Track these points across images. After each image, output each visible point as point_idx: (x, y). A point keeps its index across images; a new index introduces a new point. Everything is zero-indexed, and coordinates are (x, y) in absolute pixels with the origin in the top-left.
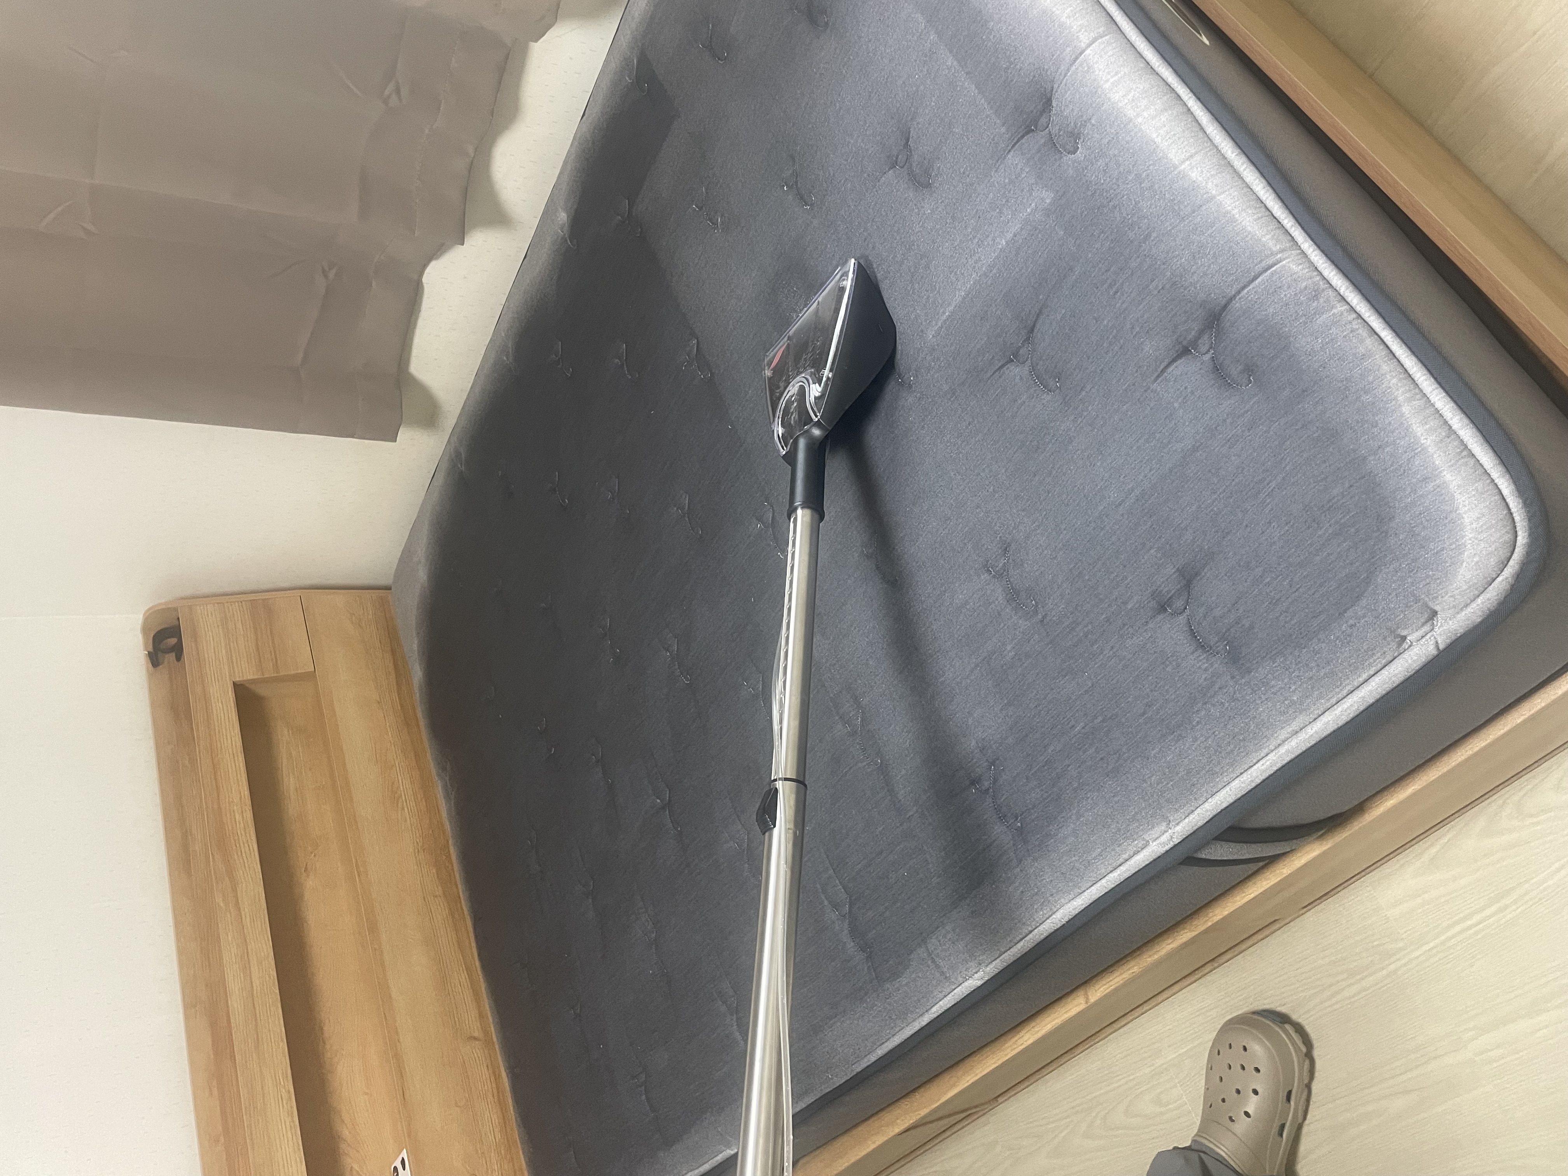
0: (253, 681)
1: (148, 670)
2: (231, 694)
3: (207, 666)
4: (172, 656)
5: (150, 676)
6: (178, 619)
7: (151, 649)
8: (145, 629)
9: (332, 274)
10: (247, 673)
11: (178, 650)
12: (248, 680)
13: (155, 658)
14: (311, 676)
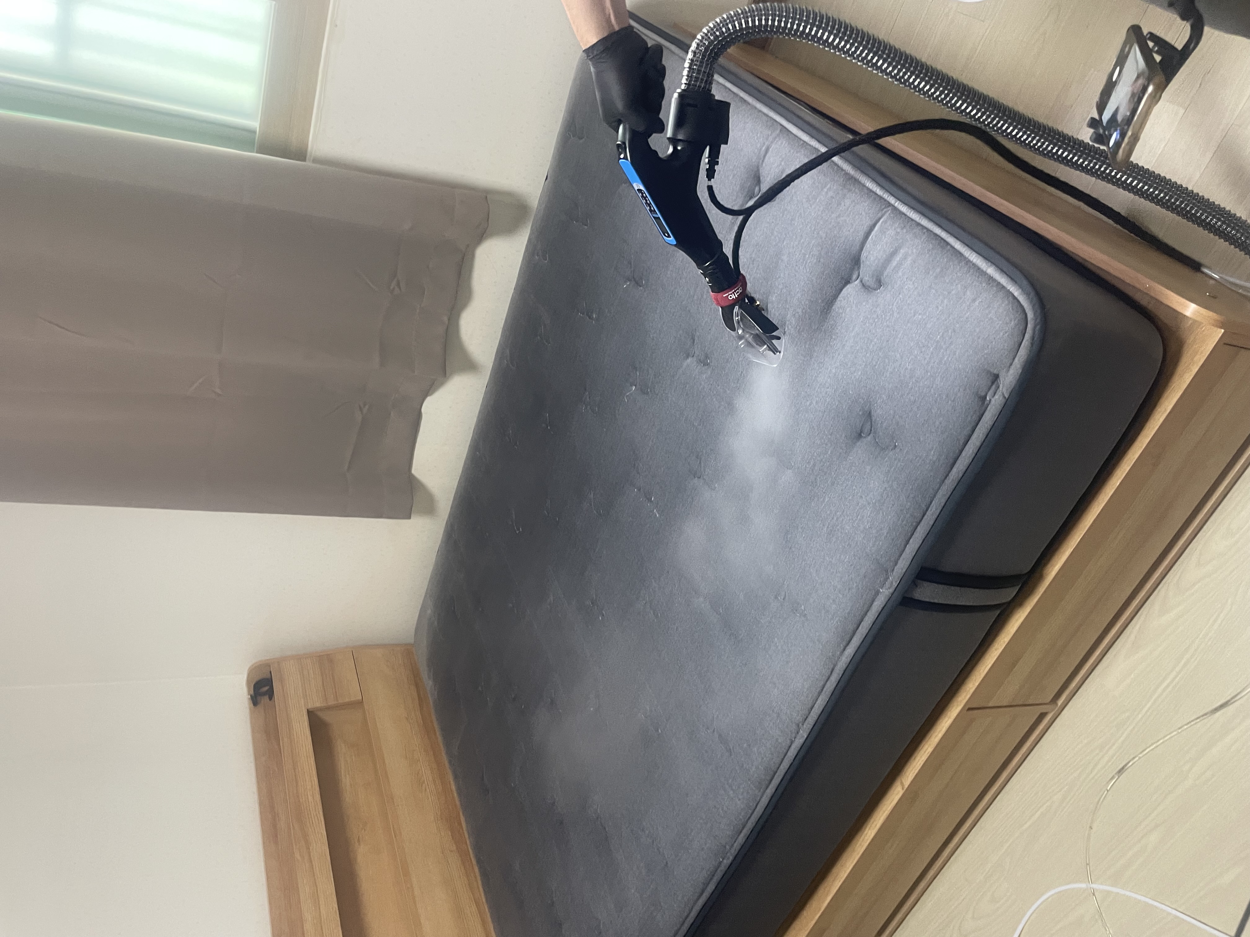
0: (321, 709)
1: (250, 709)
2: (306, 717)
3: (290, 700)
4: (267, 698)
5: (252, 713)
6: (271, 672)
7: (252, 692)
8: (248, 682)
9: (365, 410)
10: (316, 703)
11: (270, 694)
12: (317, 708)
13: (255, 699)
14: (360, 703)
